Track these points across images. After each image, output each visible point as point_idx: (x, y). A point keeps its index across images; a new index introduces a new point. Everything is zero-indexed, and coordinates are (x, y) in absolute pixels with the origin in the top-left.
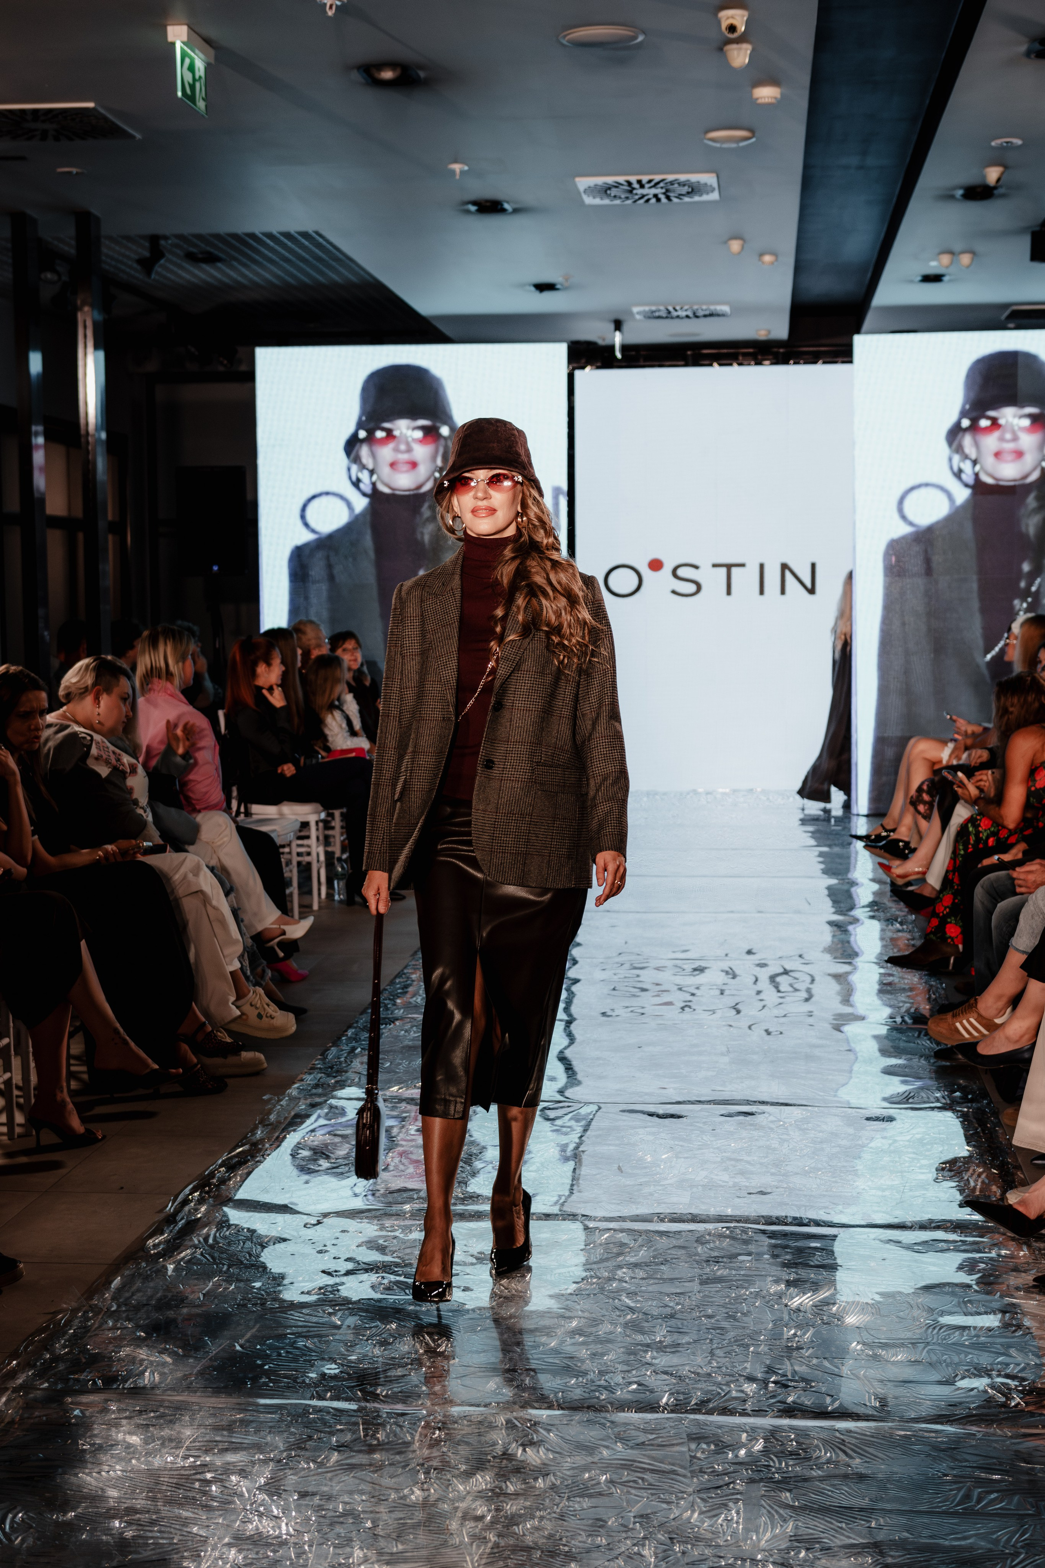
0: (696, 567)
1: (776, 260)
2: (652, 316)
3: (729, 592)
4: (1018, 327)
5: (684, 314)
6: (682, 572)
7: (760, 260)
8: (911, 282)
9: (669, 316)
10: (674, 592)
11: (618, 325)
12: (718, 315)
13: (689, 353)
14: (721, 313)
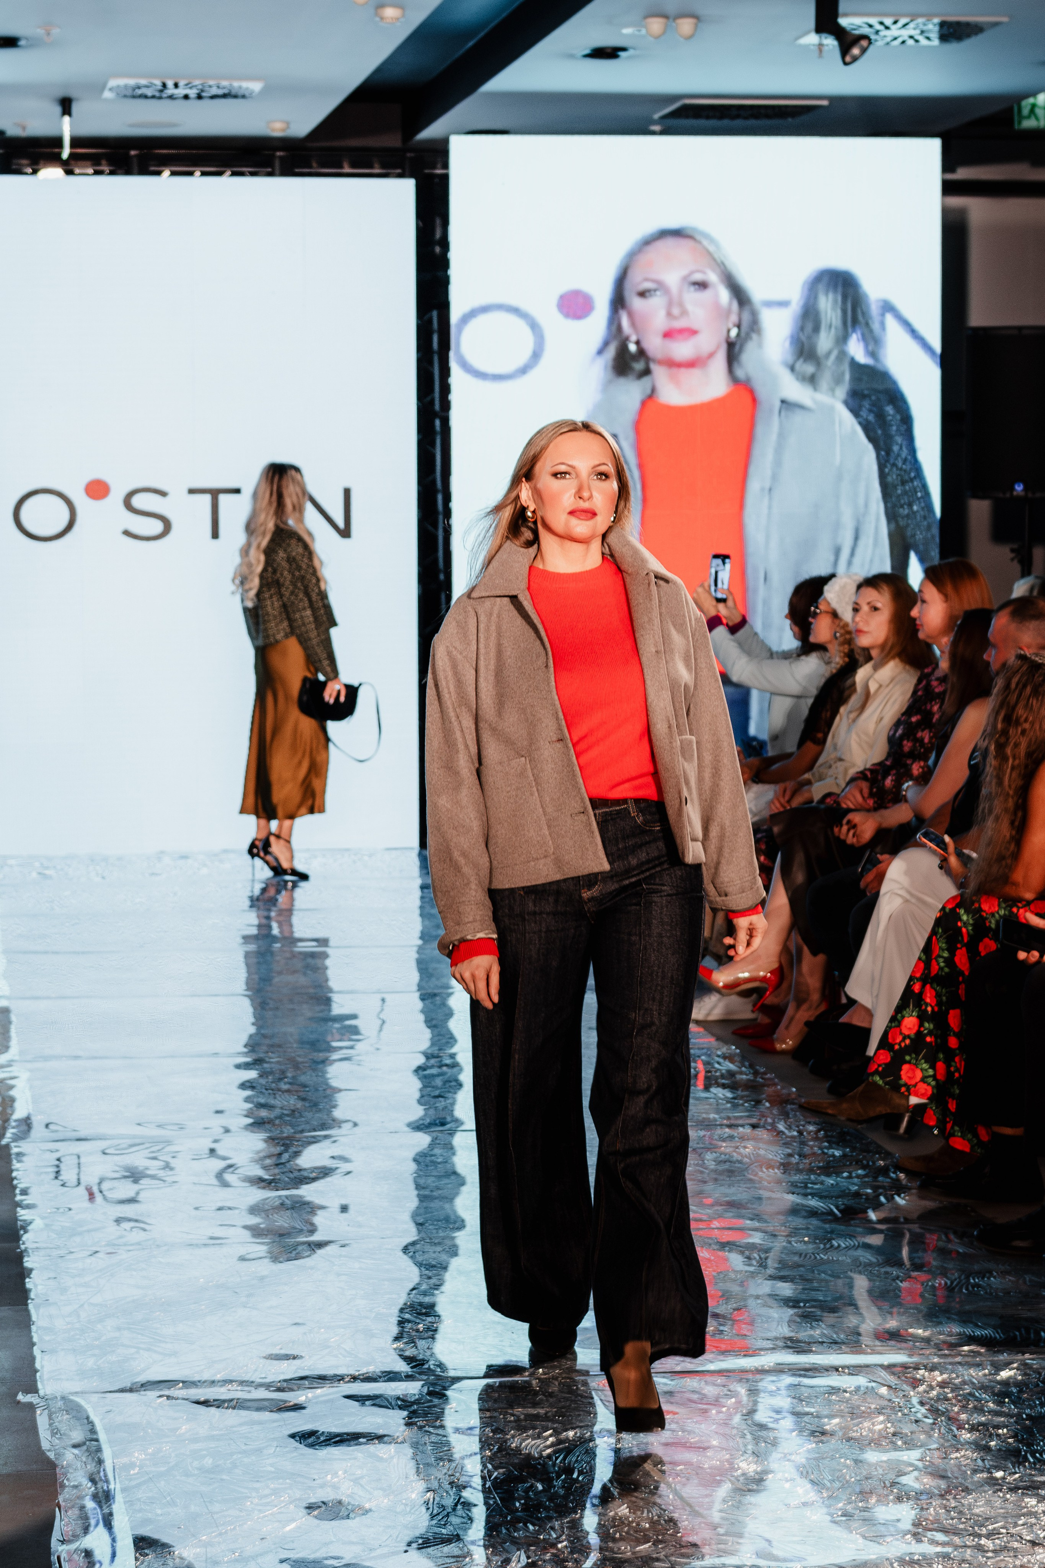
0: (163, 494)
1: (403, 16)
2: (136, 95)
3: (215, 535)
4: (663, 132)
5: (181, 92)
6: (138, 501)
7: (376, 14)
8: (571, 56)
9: (161, 94)
10: (127, 533)
11: (66, 105)
12: (235, 97)
13: (133, 153)
14: (240, 93)
